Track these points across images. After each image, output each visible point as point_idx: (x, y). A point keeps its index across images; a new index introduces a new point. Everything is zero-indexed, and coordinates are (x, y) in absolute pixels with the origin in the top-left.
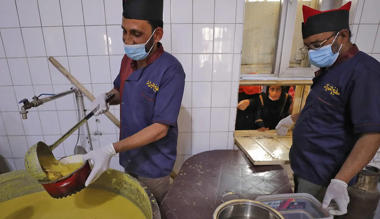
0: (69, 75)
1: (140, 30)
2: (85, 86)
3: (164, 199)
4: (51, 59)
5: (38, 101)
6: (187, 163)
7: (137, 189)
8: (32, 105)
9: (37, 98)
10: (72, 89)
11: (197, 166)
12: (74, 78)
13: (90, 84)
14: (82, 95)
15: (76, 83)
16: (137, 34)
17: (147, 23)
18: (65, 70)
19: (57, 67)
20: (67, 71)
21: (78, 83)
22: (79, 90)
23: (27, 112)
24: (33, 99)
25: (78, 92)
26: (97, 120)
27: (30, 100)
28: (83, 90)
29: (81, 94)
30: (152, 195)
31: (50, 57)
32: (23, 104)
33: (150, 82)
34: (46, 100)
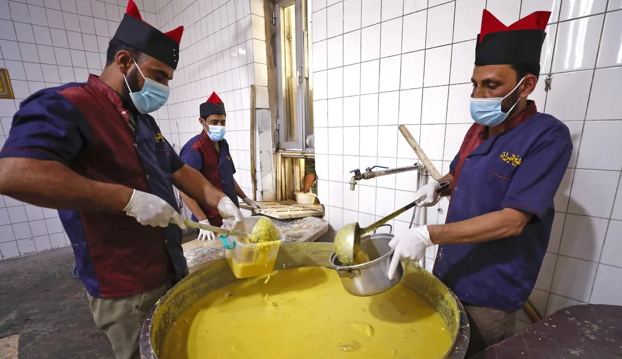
0: (417, 148)
1: (497, 78)
2: (434, 163)
3: (494, 345)
4: (402, 128)
5: (370, 173)
6: (568, 312)
7: (453, 311)
8: (364, 177)
9: (370, 170)
10: (416, 164)
11: (586, 323)
12: (422, 152)
13: (441, 160)
14: (427, 174)
15: (423, 157)
16: (491, 84)
17: (510, 68)
18: (413, 141)
19: (405, 137)
20: (417, 143)
21: (426, 158)
22: (425, 167)
23: (356, 183)
24: (366, 170)
25: (422, 169)
26: (439, 210)
27: (363, 171)
28: (430, 168)
29: (426, 172)
30: (468, 325)
31: (401, 125)
32: (353, 174)
33: (506, 154)
34: (380, 174)
